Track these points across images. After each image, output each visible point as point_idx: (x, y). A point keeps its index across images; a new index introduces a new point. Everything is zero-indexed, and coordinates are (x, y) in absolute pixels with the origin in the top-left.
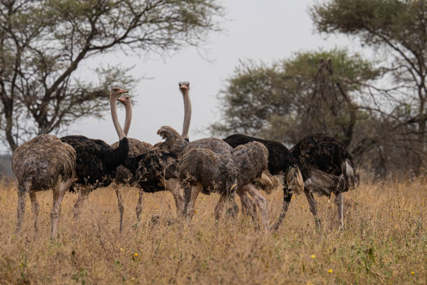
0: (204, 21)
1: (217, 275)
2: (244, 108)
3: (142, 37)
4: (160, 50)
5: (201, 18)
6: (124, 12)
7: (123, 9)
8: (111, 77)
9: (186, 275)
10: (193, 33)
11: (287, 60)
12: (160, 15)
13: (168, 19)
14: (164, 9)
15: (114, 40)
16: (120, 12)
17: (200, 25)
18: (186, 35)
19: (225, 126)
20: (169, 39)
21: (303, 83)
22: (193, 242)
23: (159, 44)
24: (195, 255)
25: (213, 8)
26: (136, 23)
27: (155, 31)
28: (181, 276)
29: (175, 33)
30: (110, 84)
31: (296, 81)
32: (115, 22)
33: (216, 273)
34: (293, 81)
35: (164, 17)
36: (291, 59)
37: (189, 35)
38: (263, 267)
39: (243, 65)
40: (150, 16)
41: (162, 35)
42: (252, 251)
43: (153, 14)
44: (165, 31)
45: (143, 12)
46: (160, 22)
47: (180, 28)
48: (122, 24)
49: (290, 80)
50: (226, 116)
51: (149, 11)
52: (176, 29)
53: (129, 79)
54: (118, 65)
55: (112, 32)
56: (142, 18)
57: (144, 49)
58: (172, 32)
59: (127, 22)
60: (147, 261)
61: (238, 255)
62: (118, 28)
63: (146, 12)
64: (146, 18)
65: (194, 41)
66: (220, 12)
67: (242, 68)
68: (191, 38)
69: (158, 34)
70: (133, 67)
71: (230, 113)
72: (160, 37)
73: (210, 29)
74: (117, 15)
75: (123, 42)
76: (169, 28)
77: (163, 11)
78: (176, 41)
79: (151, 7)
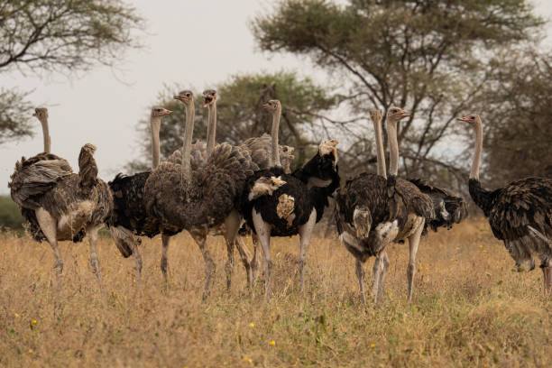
0: (121, 35)
1: (133, 348)
2: (169, 142)
3: (44, 54)
4: (66, 70)
5: (117, 32)
6: (22, 24)
7: (21, 19)
8: (6, 103)
9: (96, 347)
10: (107, 50)
11: (222, 84)
12: (67, 27)
13: (76, 33)
14: (71, 21)
15: (9, 57)
16: (17, 23)
17: (115, 40)
18: (99, 53)
19: (146, 164)
20: (77, 57)
21: (241, 113)
22: (106, 307)
23: (65, 63)
24: (106, 322)
25: (132, 19)
26: (36, 37)
27: (60, 46)
28: (91, 348)
29: (84, 49)
30: (4, 111)
31: (232, 109)
32: (11, 35)
33: (132, 345)
34: (229, 110)
35: (71, 29)
36: (228, 83)
37: (102, 53)
38: (190, 337)
39: (169, 89)
40: (54, 28)
41: (68, 52)
42: (176, 317)
43: (58, 26)
44: (73, 47)
45: (46, 24)
46: (66, 36)
47: (90, 43)
48: (19, 38)
49: (225, 109)
50: (147, 153)
51: (53, 22)
52: (86, 45)
53: (28, 105)
54: (13, 89)
55: (7, 48)
56: (44, 31)
57: (46, 68)
58: (81, 48)
59: (26, 36)
60: (48, 330)
61: (159, 324)
62: (14, 43)
63: (49, 24)
64: (49, 30)
65: (108, 60)
66: (141, 25)
67: (166, 91)
68: (104, 56)
69: (63, 50)
70: (32, 91)
72: (66, 54)
73: (129, 45)
74: (13, 26)
75: (21, 61)
76: (78, 43)
77: (70, 23)
78: (86, 59)
79: (56, 17)
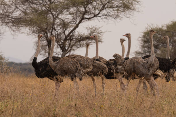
0: (132, 7)
1: (136, 115)
2: (149, 44)
3: (106, 14)
4: (113, 19)
5: (131, 6)
6: (98, 3)
7: (98, 2)
8: (93, 31)
9: (123, 115)
10: (128, 13)
11: (168, 24)
12: (114, 5)
13: (117, 6)
14: (115, 2)
15: (94, 15)
16: (97, 3)
17: (131, 9)
18: (125, 13)
19: (141, 52)
20: (117, 15)
21: (174, 34)
22: (127, 101)
23: (113, 17)
24: (127, 106)
25: (136, 2)
26: (103, 8)
27: (111, 11)
28: (121, 115)
29: (120, 12)
30: (92, 34)
31: (171, 33)
32: (95, 8)
33: (136, 114)
34: (170, 33)
35: (115, 5)
36: (170, 24)
37: (126, 14)
38: (156, 112)
39: (149, 26)
40: (109, 5)
41: (114, 13)
42: (151, 105)
43: (111, 4)
44: (116, 12)
45: (107, 4)
46: (113, 8)
47: (122, 10)
48: (97, 8)
49: (169, 33)
50: (142, 48)
51: (109, 3)
52: (120, 11)
53: (100, 32)
54: (96, 26)
55: (93, 12)
56: (106, 6)
57: (107, 19)
58: (119, 12)
59: (100, 8)
60: (106, 109)
61: (145, 107)
62: (96, 10)
63: (108, 4)
64: (108, 6)
65: (128, 16)
66: (139, 4)
67: (148, 27)
68: (127, 14)
69: (113, 13)
70: (102, 27)
71: (143, 47)
72: (114, 14)
73: (135, 11)
74: (95, 5)
75: (98, 16)
76: (118, 10)
77: (115, 3)
78: (120, 16)
79: (110, 1)
